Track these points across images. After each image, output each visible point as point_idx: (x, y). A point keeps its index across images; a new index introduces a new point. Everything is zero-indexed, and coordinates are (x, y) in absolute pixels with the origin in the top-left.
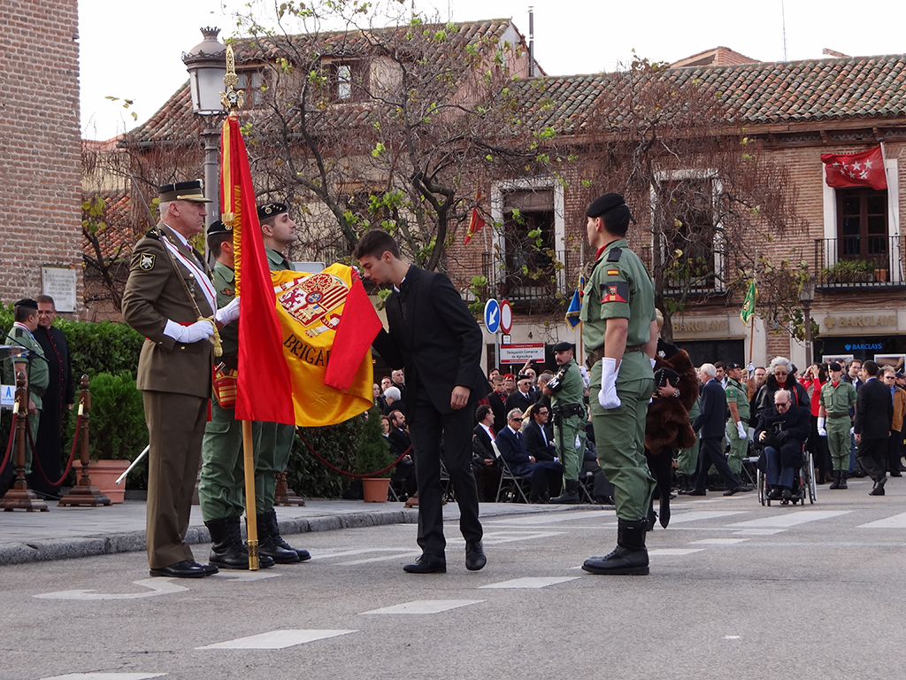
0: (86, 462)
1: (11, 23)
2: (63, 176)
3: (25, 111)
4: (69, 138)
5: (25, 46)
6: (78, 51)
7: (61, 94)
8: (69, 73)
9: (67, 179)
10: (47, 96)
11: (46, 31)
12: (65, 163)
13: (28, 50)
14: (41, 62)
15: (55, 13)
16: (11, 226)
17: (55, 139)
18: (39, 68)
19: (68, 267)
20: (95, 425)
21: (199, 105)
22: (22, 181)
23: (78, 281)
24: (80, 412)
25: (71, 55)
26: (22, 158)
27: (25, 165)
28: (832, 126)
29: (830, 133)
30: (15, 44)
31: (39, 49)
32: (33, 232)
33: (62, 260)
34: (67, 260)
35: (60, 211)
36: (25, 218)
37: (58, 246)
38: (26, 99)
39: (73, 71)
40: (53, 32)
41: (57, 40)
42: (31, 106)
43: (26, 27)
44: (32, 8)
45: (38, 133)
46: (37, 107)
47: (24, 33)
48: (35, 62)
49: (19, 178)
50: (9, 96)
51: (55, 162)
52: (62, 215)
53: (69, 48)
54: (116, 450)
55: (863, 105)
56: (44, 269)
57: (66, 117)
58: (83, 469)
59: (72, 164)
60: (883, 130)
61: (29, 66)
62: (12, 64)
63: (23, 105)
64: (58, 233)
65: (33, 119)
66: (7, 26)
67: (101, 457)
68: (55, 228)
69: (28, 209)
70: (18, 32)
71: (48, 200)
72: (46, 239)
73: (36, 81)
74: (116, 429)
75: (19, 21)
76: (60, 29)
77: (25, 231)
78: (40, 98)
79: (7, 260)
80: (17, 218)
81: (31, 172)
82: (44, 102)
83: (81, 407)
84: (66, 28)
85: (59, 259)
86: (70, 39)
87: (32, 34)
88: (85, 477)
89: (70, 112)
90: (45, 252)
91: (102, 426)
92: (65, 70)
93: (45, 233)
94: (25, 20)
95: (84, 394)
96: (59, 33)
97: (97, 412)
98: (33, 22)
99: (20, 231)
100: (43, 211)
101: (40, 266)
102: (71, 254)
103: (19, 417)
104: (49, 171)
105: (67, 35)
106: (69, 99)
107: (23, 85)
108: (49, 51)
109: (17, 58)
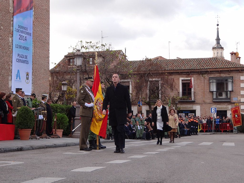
0: (56, 129)
1: (38, 48)
2: (46, 77)
3: (40, 64)
4: (48, 70)
5: (40, 52)
6: (49, 53)
7: (46, 61)
8: (48, 58)
9: (47, 77)
10: (44, 62)
11: (44, 50)
12: (47, 74)
13: (41, 53)
14: (43, 55)
15: (46, 46)
16: (37, 86)
17: (45, 70)
18: (42, 56)
19: (47, 94)
20: (57, 123)
21: (76, 64)
22: (39, 77)
23: (48, 96)
24: (55, 120)
25: (48, 54)
26: (39, 73)
27: (39, 74)
28: (181, 71)
29: (180, 72)
30: (38, 52)
31: (43, 53)
32: (41, 87)
33: (46, 92)
34: (47, 92)
35: (45, 83)
36: (39, 84)
37: (45, 90)
38: (40, 62)
39: (48, 57)
40: (45, 50)
41: (46, 51)
42: (41, 63)
43: (40, 49)
44: (41, 45)
45: (42, 69)
46: (42, 64)
47: (40, 50)
48: (42, 55)
49: (38, 77)
50: (37, 62)
51: (45, 74)
52: (46, 84)
53: (48, 53)
54: (61, 128)
55: (187, 68)
56: (42, 94)
57: (47, 66)
58: (55, 131)
59: (48, 74)
60: (191, 72)
61: (41, 56)
62: (38, 55)
63: (39, 63)
64: (45, 87)
65: (41, 66)
66: (37, 48)
67: (58, 129)
68: (45, 86)
69: (40, 83)
70: (39, 50)
71: (43, 81)
72: (43, 88)
73: (42, 59)
74: (61, 124)
75: (39, 48)
76: (46, 49)
77: (39, 87)
78: (42, 62)
79: (36, 92)
80: (38, 84)
81: (40, 76)
82: (43, 63)
83: (55, 119)
84: (47, 49)
85: (45, 92)
86: (48, 51)
87: (41, 50)
88: (55, 132)
89: (48, 65)
90: (43, 91)
91: (58, 123)
92: (47, 57)
93: (43, 87)
94: (40, 47)
95: (55, 117)
96: (46, 50)
97: (58, 120)
98: (41, 48)
99: (38, 87)
100: (42, 83)
101: (42, 93)
102: (47, 91)
103: (45, 121)
104: (44, 76)
105: (48, 50)
106: (48, 62)
107: (39, 59)
108: (44, 53)
109: (39, 54)
